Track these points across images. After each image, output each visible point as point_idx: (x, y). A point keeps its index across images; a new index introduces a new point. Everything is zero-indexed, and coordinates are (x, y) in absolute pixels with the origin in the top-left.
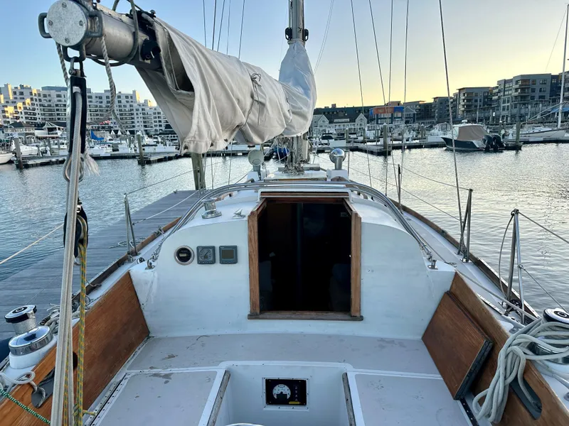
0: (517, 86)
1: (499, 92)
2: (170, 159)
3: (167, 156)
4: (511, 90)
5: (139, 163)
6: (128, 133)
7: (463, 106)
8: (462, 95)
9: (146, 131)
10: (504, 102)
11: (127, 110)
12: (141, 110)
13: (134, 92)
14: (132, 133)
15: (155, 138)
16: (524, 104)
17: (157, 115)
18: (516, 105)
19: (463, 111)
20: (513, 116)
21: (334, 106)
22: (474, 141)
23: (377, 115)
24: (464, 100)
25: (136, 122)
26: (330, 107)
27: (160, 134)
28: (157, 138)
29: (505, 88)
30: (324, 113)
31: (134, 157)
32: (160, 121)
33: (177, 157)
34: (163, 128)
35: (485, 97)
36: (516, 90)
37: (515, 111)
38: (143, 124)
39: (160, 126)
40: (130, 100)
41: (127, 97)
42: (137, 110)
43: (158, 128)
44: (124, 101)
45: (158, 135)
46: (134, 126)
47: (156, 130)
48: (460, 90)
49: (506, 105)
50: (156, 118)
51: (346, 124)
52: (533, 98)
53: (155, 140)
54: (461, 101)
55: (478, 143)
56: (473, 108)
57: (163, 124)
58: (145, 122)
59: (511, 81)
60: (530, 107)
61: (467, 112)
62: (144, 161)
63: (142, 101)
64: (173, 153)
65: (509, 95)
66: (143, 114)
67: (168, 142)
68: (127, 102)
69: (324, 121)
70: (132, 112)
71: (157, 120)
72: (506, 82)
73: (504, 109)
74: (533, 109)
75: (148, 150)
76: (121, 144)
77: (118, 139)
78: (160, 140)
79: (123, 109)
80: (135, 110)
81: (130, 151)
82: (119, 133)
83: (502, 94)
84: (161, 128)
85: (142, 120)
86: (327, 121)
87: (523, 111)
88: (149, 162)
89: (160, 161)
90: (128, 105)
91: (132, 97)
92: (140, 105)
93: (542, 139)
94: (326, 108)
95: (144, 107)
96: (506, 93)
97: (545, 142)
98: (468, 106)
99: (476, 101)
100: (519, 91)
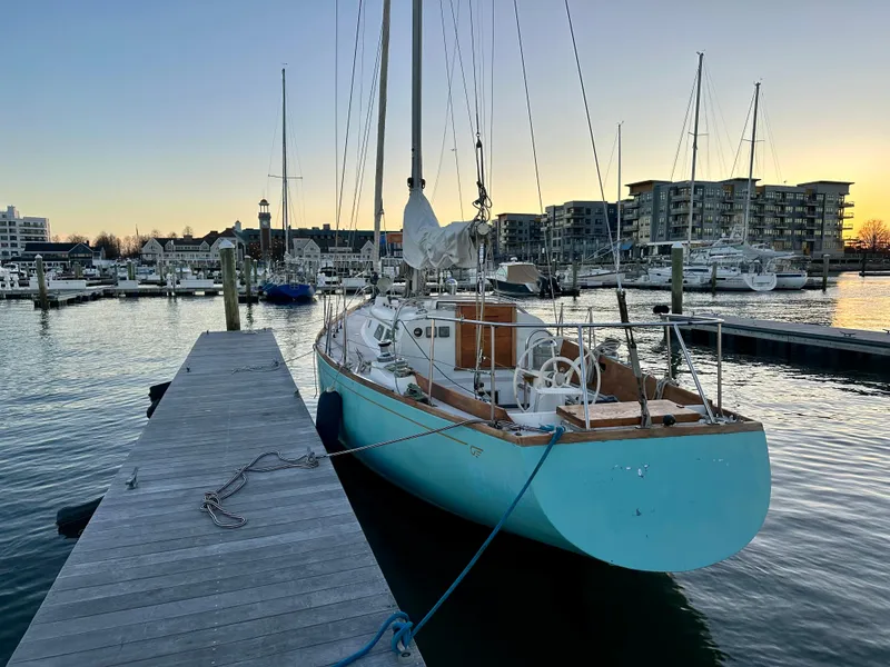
0: (569, 215)
1: (549, 221)
4: (562, 219)
7: (505, 237)
8: (503, 223)
10: (555, 235)
16: (578, 239)
18: (568, 239)
19: (505, 245)
20: (566, 254)
21: (327, 227)
22: (527, 284)
23: (392, 245)
24: (505, 230)
26: (321, 228)
29: (555, 216)
30: (313, 237)
35: (531, 228)
36: (568, 220)
37: (568, 247)
43: (9, 249)
48: (500, 216)
49: (558, 238)
51: (346, 255)
52: (588, 231)
54: (502, 231)
55: (531, 287)
56: (517, 241)
57: (21, 243)
59: (561, 208)
60: (585, 242)
61: (510, 246)
65: (559, 226)
69: (312, 249)
71: (9, 235)
72: (555, 208)
73: (555, 245)
74: (589, 246)
83: (552, 224)
86: (318, 250)
87: (577, 248)
93: (601, 284)
94: (315, 230)
96: (557, 223)
97: (604, 286)
98: (511, 238)
99: (521, 232)
100: (572, 221)
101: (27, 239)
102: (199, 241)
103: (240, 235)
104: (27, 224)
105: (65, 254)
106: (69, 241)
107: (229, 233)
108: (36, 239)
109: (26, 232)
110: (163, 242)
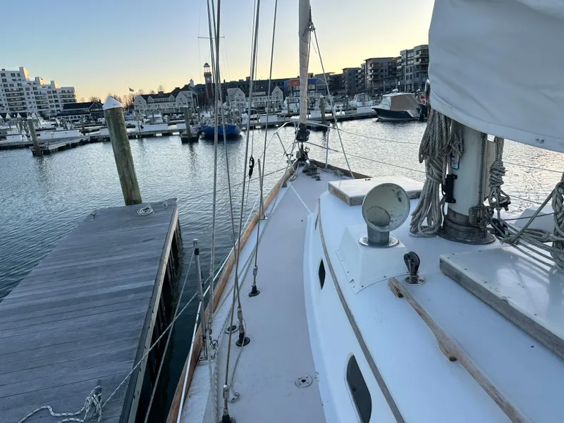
0: (418, 56)
1: (403, 61)
2: (74, 146)
3: (70, 142)
4: (412, 59)
5: (35, 155)
6: (19, 116)
7: (371, 76)
8: (369, 65)
9: (40, 112)
10: (408, 71)
11: (15, 89)
12: (31, 89)
13: (21, 69)
14: (24, 115)
15: (52, 120)
16: (425, 73)
17: (52, 95)
19: (371, 81)
21: (248, 78)
22: (409, 111)
23: (292, 87)
24: (371, 70)
25: (27, 103)
26: (245, 80)
27: (58, 115)
28: (54, 120)
29: (407, 58)
30: (239, 87)
31: (27, 146)
32: (56, 101)
33: (83, 143)
34: (61, 109)
35: (390, 67)
36: (417, 59)
38: (35, 105)
39: (57, 106)
40: (17, 78)
41: (13, 75)
42: (28, 89)
43: (55, 109)
44: (9, 79)
45: (55, 116)
46: (25, 108)
47: (53, 112)
48: (366, 61)
49: (411, 74)
50: (50, 97)
51: (262, 97)
53: (53, 123)
54: (369, 72)
55: (412, 113)
56: (380, 78)
57: (61, 104)
58: (38, 103)
59: (412, 51)
62: (41, 152)
63: (32, 79)
64: (77, 138)
65: (410, 64)
66: (36, 93)
67: (69, 125)
68: (14, 80)
69: (240, 95)
70: (21, 92)
71: (53, 99)
72: (407, 52)
73: (407, 78)
75: (44, 136)
76: (11, 129)
77: (7, 123)
78: (58, 122)
79: (10, 88)
80: (24, 89)
81: (22, 138)
82: (8, 117)
83: (405, 64)
84: (59, 109)
85: (34, 100)
86: (243, 95)
88: (48, 153)
89: (61, 149)
90: (15, 84)
91: (19, 75)
92: (30, 84)
94: (241, 81)
95: (35, 86)
96: (409, 63)
98: (376, 76)
99: (382, 71)
100: (420, 60)
101: (65, 101)
102: (168, 95)
103: (193, 88)
104: (63, 92)
105: (87, 110)
106: (90, 101)
107: (186, 88)
108: (70, 101)
109: (63, 96)
110: (145, 97)
